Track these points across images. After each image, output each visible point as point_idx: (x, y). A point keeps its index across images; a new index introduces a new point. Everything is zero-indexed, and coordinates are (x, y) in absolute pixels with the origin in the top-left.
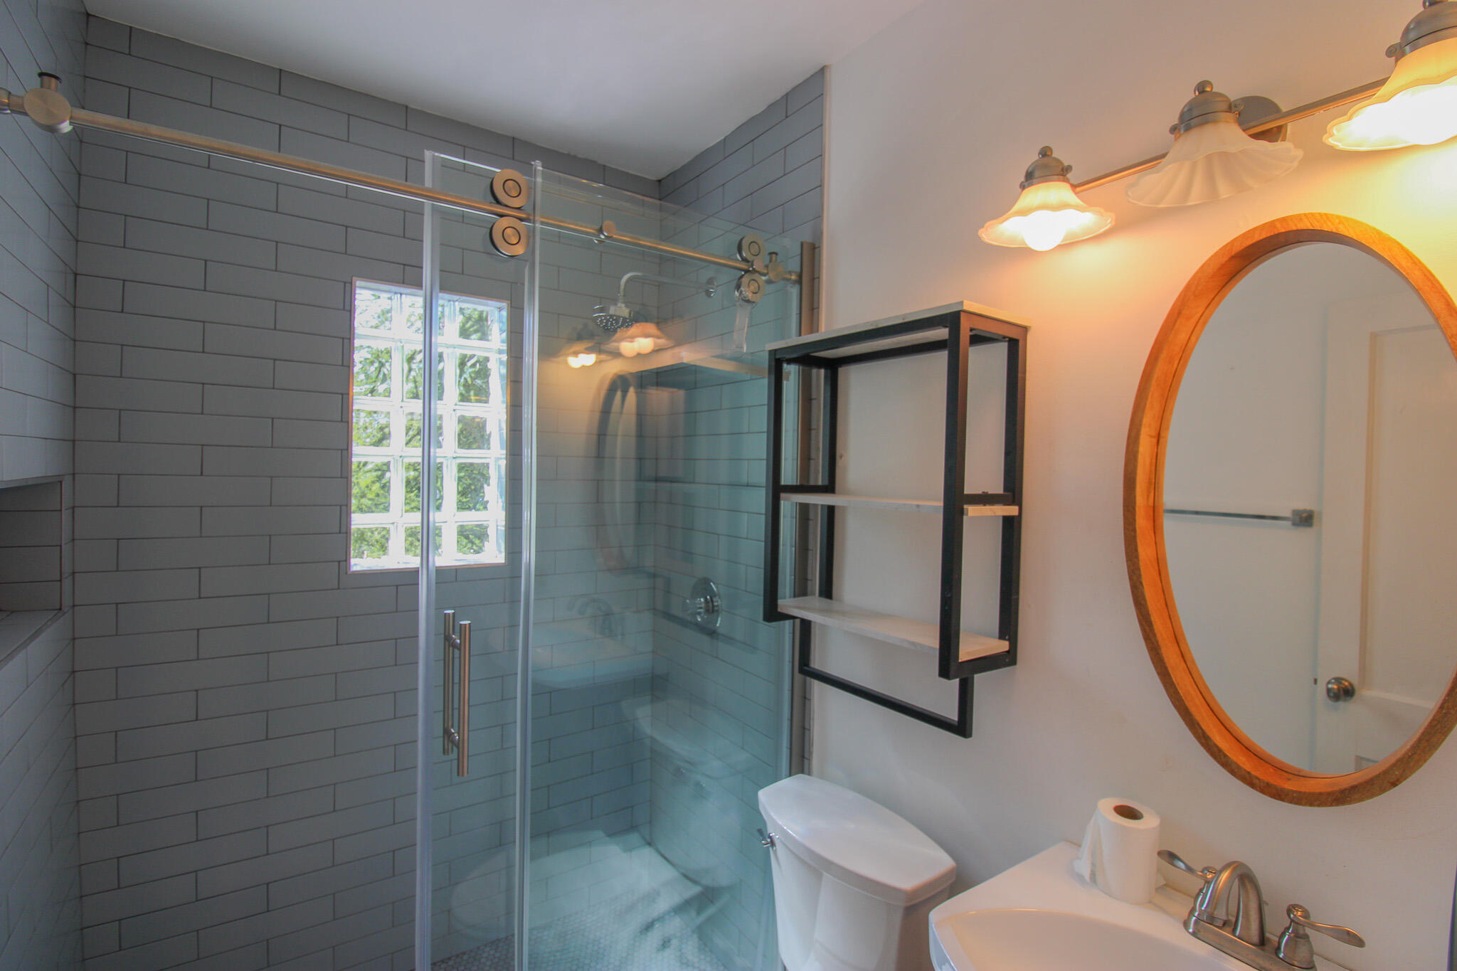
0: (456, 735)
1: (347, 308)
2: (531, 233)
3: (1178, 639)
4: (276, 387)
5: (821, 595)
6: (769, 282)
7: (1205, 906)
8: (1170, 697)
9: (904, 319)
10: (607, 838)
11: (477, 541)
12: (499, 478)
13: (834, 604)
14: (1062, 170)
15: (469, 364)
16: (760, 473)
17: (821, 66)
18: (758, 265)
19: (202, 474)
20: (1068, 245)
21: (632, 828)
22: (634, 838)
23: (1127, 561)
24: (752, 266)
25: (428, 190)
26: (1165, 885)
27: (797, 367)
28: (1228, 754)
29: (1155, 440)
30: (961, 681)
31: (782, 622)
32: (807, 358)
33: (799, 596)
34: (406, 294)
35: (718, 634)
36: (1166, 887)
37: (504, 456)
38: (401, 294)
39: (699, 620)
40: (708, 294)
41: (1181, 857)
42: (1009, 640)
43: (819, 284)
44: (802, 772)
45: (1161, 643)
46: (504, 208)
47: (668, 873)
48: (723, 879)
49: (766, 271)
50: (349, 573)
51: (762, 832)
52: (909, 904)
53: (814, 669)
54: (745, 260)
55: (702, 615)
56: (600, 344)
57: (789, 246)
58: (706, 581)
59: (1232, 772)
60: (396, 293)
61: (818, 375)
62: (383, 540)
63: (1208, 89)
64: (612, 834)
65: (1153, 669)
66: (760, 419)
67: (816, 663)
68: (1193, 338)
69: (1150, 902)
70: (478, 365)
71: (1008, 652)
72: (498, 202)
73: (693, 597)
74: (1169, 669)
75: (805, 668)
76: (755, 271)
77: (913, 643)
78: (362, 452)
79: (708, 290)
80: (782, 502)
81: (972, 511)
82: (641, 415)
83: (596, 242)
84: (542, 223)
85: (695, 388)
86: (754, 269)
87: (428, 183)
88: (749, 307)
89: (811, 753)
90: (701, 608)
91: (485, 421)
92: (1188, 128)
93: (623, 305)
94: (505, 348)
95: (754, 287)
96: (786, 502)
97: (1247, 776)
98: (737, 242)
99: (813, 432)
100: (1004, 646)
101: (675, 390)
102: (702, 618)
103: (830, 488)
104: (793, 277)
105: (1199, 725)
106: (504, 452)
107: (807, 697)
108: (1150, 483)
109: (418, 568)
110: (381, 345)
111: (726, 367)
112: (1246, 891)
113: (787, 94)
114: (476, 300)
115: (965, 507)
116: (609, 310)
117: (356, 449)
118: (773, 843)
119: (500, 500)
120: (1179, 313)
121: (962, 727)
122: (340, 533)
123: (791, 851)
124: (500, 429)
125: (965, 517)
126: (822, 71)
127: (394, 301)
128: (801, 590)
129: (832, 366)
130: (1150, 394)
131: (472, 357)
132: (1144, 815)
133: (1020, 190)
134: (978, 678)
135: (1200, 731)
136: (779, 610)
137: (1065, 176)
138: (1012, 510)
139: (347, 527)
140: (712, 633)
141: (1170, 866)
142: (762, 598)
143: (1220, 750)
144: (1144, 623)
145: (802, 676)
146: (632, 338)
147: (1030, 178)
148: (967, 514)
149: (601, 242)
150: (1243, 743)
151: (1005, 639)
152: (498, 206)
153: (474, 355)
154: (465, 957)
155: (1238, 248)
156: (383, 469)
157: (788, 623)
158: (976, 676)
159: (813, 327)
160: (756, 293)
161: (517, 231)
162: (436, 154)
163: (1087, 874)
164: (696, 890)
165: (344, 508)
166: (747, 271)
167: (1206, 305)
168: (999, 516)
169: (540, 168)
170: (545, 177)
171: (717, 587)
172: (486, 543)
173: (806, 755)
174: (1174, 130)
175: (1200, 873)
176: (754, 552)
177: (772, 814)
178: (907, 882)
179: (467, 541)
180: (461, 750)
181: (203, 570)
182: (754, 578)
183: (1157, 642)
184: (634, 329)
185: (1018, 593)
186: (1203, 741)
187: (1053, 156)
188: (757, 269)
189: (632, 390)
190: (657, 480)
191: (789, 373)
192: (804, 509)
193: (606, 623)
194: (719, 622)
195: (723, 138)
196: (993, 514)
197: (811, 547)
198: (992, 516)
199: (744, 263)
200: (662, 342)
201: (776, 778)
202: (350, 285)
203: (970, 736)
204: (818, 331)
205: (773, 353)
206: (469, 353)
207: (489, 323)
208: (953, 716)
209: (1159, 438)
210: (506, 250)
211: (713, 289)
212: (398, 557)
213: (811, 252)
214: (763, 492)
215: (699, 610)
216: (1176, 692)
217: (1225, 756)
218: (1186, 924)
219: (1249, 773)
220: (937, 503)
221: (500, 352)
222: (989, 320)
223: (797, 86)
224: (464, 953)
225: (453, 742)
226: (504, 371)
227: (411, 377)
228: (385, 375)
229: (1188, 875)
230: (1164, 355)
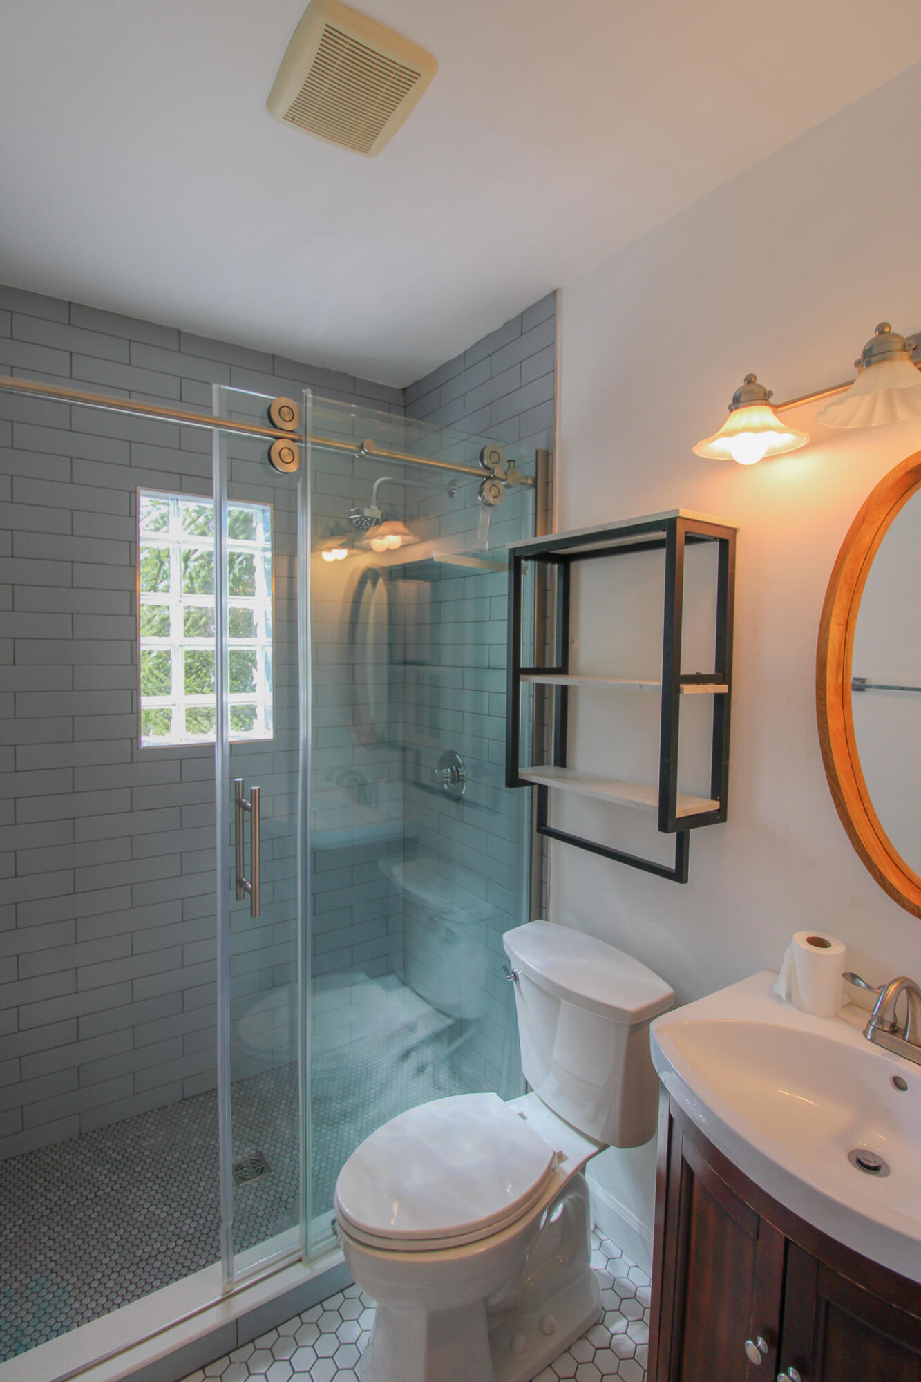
0: (248, 883)
1: (133, 514)
2: (303, 451)
3: (862, 797)
4: (75, 585)
5: (555, 764)
6: (508, 486)
7: (876, 1011)
8: (854, 844)
9: (628, 524)
10: (371, 980)
11: (248, 721)
12: (266, 663)
13: (567, 772)
14: (765, 395)
15: (237, 562)
16: (501, 656)
17: (554, 289)
18: (498, 472)
19: (14, 664)
20: (772, 457)
21: (389, 972)
22: (392, 979)
23: (819, 731)
24: (493, 473)
25: (216, 419)
26: (850, 1003)
27: (533, 563)
28: (901, 891)
29: (844, 628)
30: (677, 834)
31: (521, 788)
32: (543, 555)
33: (536, 766)
34: (182, 500)
35: (463, 800)
36: (851, 1005)
37: (271, 644)
38: (177, 500)
39: (446, 788)
40: (451, 494)
41: (862, 978)
42: (720, 800)
43: (553, 486)
44: (541, 919)
45: (846, 799)
46: (280, 431)
47: (422, 1008)
48: (471, 1012)
49: (505, 477)
50: (140, 748)
51: (506, 969)
52: (634, 1023)
53: (550, 828)
54: (486, 468)
55: (449, 784)
56: (353, 541)
57: (525, 453)
58: (452, 754)
59: (904, 906)
60: (173, 499)
61: (552, 571)
62: (166, 721)
63: (887, 330)
64: (374, 976)
65: (840, 821)
66: (502, 609)
67: (552, 824)
68: (877, 540)
69: (836, 1016)
70: (245, 562)
71: (719, 810)
72: (275, 426)
73: (440, 768)
74: (853, 821)
75: (542, 827)
76: (495, 477)
77: (637, 804)
78: (149, 643)
79: (451, 491)
80: (521, 683)
81: (687, 690)
82: (392, 604)
83: (357, 457)
84: (313, 443)
85: (440, 580)
86: (494, 476)
87: (216, 412)
88: (489, 509)
89: (547, 903)
90: (447, 777)
91: (252, 612)
92: (869, 364)
93: (376, 508)
94: (270, 546)
95: (494, 492)
96: (524, 683)
97: (916, 909)
98: (480, 451)
99: (548, 620)
100: (716, 805)
101: (421, 582)
102: (449, 786)
103: (563, 670)
104: (530, 482)
105: (877, 867)
106: (271, 640)
107: (544, 853)
108: (839, 664)
109: (214, 743)
110: (162, 546)
111: (470, 563)
112: (913, 1003)
113: (522, 313)
114: (242, 503)
115: (681, 686)
116: (363, 513)
117: (143, 640)
118: (516, 978)
119: (267, 684)
120: (864, 520)
121: (679, 874)
122: (132, 713)
123: (532, 982)
124: (266, 619)
125: (681, 695)
126: (554, 294)
127: (171, 507)
128: (538, 760)
129: (565, 562)
130: (839, 588)
131: (239, 556)
132: (832, 944)
133: (728, 411)
134: (693, 832)
135: (878, 873)
136: (520, 777)
137: (767, 400)
138: (723, 689)
139: (137, 710)
140: (458, 799)
141: (852, 985)
142: (504, 768)
143: (894, 888)
144: (833, 784)
145: (539, 835)
146: (383, 536)
147: (737, 402)
148: (683, 693)
149: (361, 457)
150: (915, 882)
151: (716, 800)
152: (275, 430)
153: (243, 553)
154: (246, 1083)
155: (911, 466)
156: (165, 657)
157: (526, 789)
158: (690, 830)
159: (548, 529)
160: (496, 497)
161: (291, 451)
162: (222, 386)
163: (783, 993)
164: (450, 1021)
165: (134, 692)
166: (488, 478)
167: (886, 512)
168: (711, 694)
169: (310, 395)
170: (315, 403)
171: (462, 759)
172: (255, 720)
173: (544, 905)
174: (858, 363)
175: (877, 990)
176: (497, 726)
177: (516, 953)
178: (632, 1004)
179: (237, 719)
180: (253, 896)
181: (17, 747)
182: (498, 752)
183: (843, 799)
184: (384, 528)
185: (727, 760)
186: (881, 881)
187: (758, 382)
188: (497, 476)
189: (381, 581)
190: (406, 663)
191: (526, 568)
192: (540, 689)
193: (361, 792)
194: (464, 790)
195: (462, 351)
196: (705, 692)
197: (546, 722)
198: (704, 694)
199: (485, 470)
200: (410, 538)
201: (518, 923)
202: (134, 494)
203: (686, 882)
204: (551, 533)
205: (512, 551)
206: (237, 551)
207: (254, 525)
208: (671, 865)
209: (847, 626)
210: (282, 468)
211: (455, 490)
212: (179, 735)
213: (545, 459)
214: (504, 673)
215: (446, 780)
216: (859, 840)
217: (898, 892)
218: (865, 1033)
219: (917, 906)
220: (655, 683)
221: (265, 550)
222: (703, 524)
223: (531, 307)
224: (244, 1080)
225: (246, 889)
226: (269, 567)
227: (187, 573)
228: (165, 572)
229: (868, 993)
230: (850, 556)
